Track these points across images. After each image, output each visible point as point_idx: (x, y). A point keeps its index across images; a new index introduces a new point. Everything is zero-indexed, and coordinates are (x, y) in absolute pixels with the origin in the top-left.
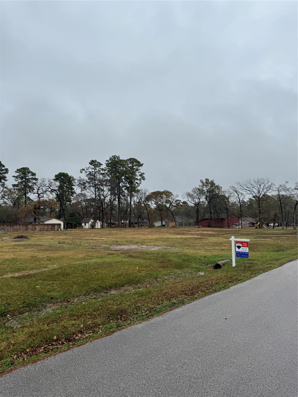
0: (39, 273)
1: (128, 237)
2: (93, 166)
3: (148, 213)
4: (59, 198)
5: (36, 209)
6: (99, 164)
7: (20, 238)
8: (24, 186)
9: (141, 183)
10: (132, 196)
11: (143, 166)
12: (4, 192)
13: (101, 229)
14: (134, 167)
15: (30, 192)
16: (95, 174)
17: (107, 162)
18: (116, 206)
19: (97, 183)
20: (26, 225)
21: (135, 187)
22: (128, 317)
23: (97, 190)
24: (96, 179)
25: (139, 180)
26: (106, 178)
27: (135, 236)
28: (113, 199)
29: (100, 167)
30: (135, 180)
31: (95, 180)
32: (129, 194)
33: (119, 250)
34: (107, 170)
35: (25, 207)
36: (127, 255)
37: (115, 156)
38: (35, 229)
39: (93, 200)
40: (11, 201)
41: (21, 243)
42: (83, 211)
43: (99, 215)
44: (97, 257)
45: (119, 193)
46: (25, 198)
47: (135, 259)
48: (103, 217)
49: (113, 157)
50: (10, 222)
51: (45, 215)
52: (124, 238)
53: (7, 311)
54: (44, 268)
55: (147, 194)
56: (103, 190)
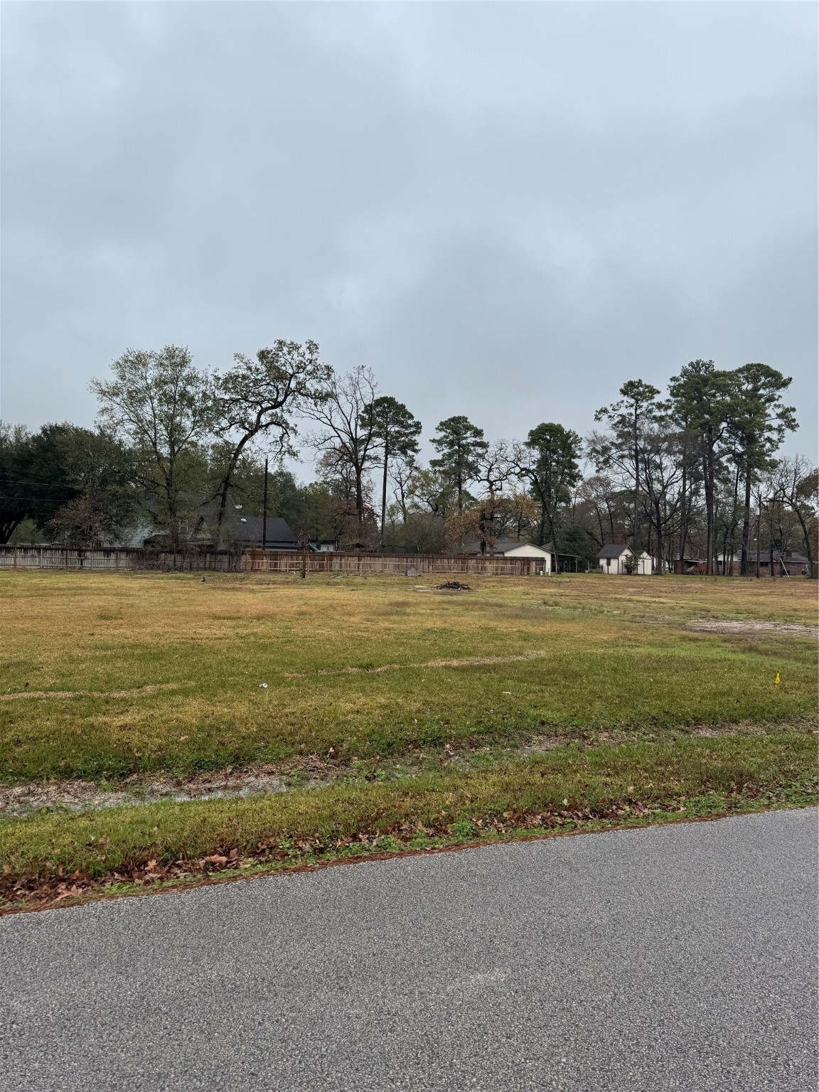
0: (504, 664)
1: (739, 601)
2: (632, 397)
3: (805, 532)
4: (540, 491)
5: (486, 519)
6: (649, 392)
7: (452, 587)
8: (455, 462)
9: (784, 439)
10: (751, 480)
11: (789, 386)
12: (413, 481)
13: (655, 577)
14: (761, 392)
15: (471, 477)
16: (636, 422)
17: (672, 384)
18: (699, 513)
19: (642, 447)
20: (463, 558)
21: (764, 454)
22: (761, 789)
23: (641, 466)
24: (640, 435)
25: (774, 429)
26: (669, 431)
27: (762, 599)
28: (691, 493)
29: (652, 398)
30: (761, 430)
31: (637, 438)
32: (742, 475)
33: (714, 632)
34: (673, 406)
35: (460, 514)
36: (743, 645)
37: (698, 363)
38: (484, 569)
39: (631, 495)
40: (427, 502)
41: (455, 598)
42: (601, 526)
43: (647, 538)
44: (651, 644)
45: (711, 473)
46: (460, 493)
47: (766, 658)
48: (659, 542)
49: (693, 367)
50: (427, 552)
51: (507, 537)
52: (727, 602)
53: (444, 735)
54: (517, 655)
55: (805, 473)
56: (659, 467)
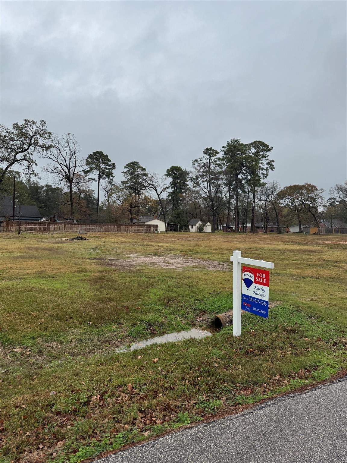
2: (208, 155)
3: (277, 214)
6: (215, 153)
8: (133, 182)
9: (269, 174)
11: (272, 151)
13: (213, 233)
14: (260, 153)
16: (209, 166)
17: (224, 149)
21: (260, 180)
24: (211, 172)
25: (265, 169)
26: (222, 170)
29: (215, 155)
30: (259, 170)
34: (225, 159)
37: (234, 140)
38: (129, 230)
40: (118, 200)
48: (214, 218)
49: (232, 142)
